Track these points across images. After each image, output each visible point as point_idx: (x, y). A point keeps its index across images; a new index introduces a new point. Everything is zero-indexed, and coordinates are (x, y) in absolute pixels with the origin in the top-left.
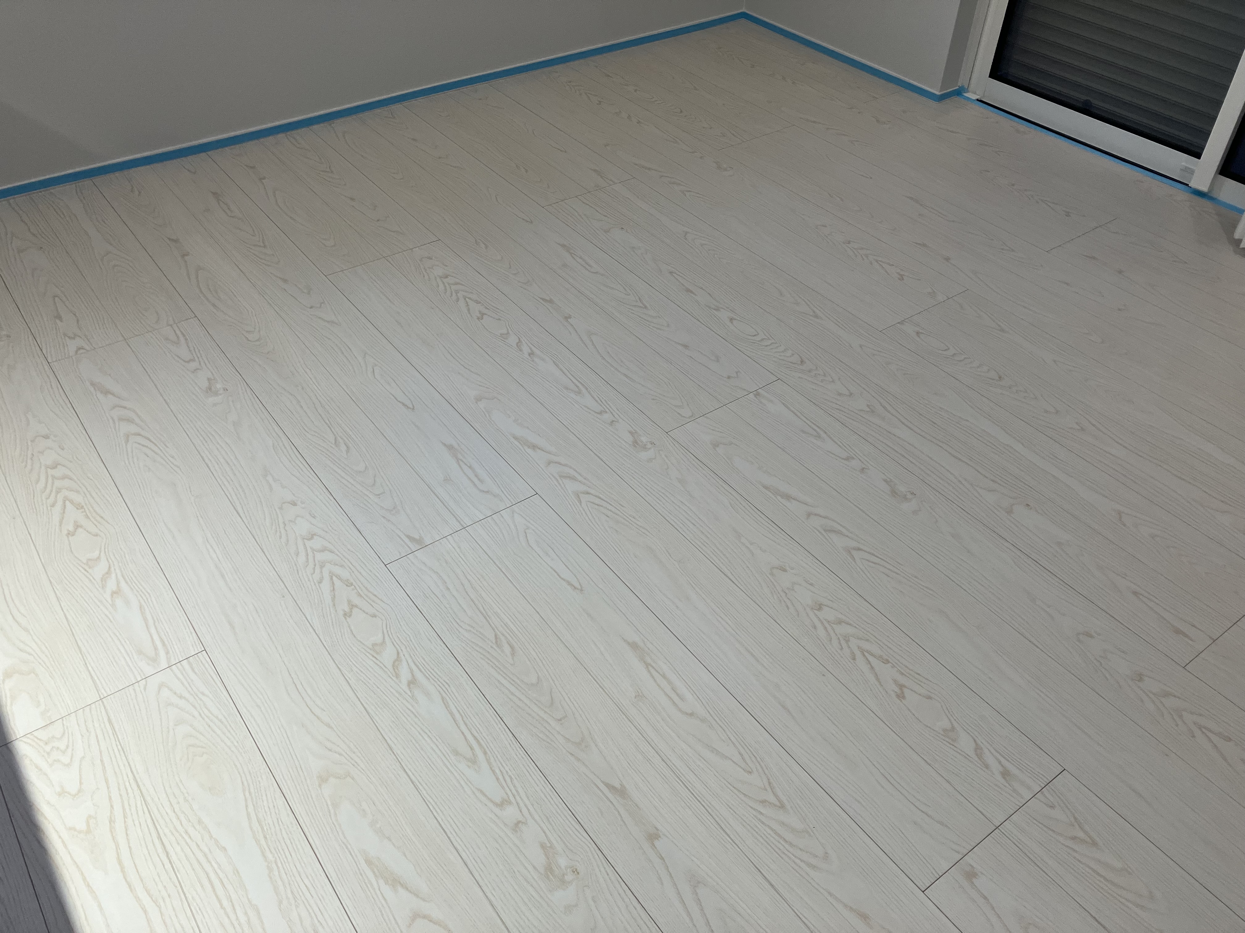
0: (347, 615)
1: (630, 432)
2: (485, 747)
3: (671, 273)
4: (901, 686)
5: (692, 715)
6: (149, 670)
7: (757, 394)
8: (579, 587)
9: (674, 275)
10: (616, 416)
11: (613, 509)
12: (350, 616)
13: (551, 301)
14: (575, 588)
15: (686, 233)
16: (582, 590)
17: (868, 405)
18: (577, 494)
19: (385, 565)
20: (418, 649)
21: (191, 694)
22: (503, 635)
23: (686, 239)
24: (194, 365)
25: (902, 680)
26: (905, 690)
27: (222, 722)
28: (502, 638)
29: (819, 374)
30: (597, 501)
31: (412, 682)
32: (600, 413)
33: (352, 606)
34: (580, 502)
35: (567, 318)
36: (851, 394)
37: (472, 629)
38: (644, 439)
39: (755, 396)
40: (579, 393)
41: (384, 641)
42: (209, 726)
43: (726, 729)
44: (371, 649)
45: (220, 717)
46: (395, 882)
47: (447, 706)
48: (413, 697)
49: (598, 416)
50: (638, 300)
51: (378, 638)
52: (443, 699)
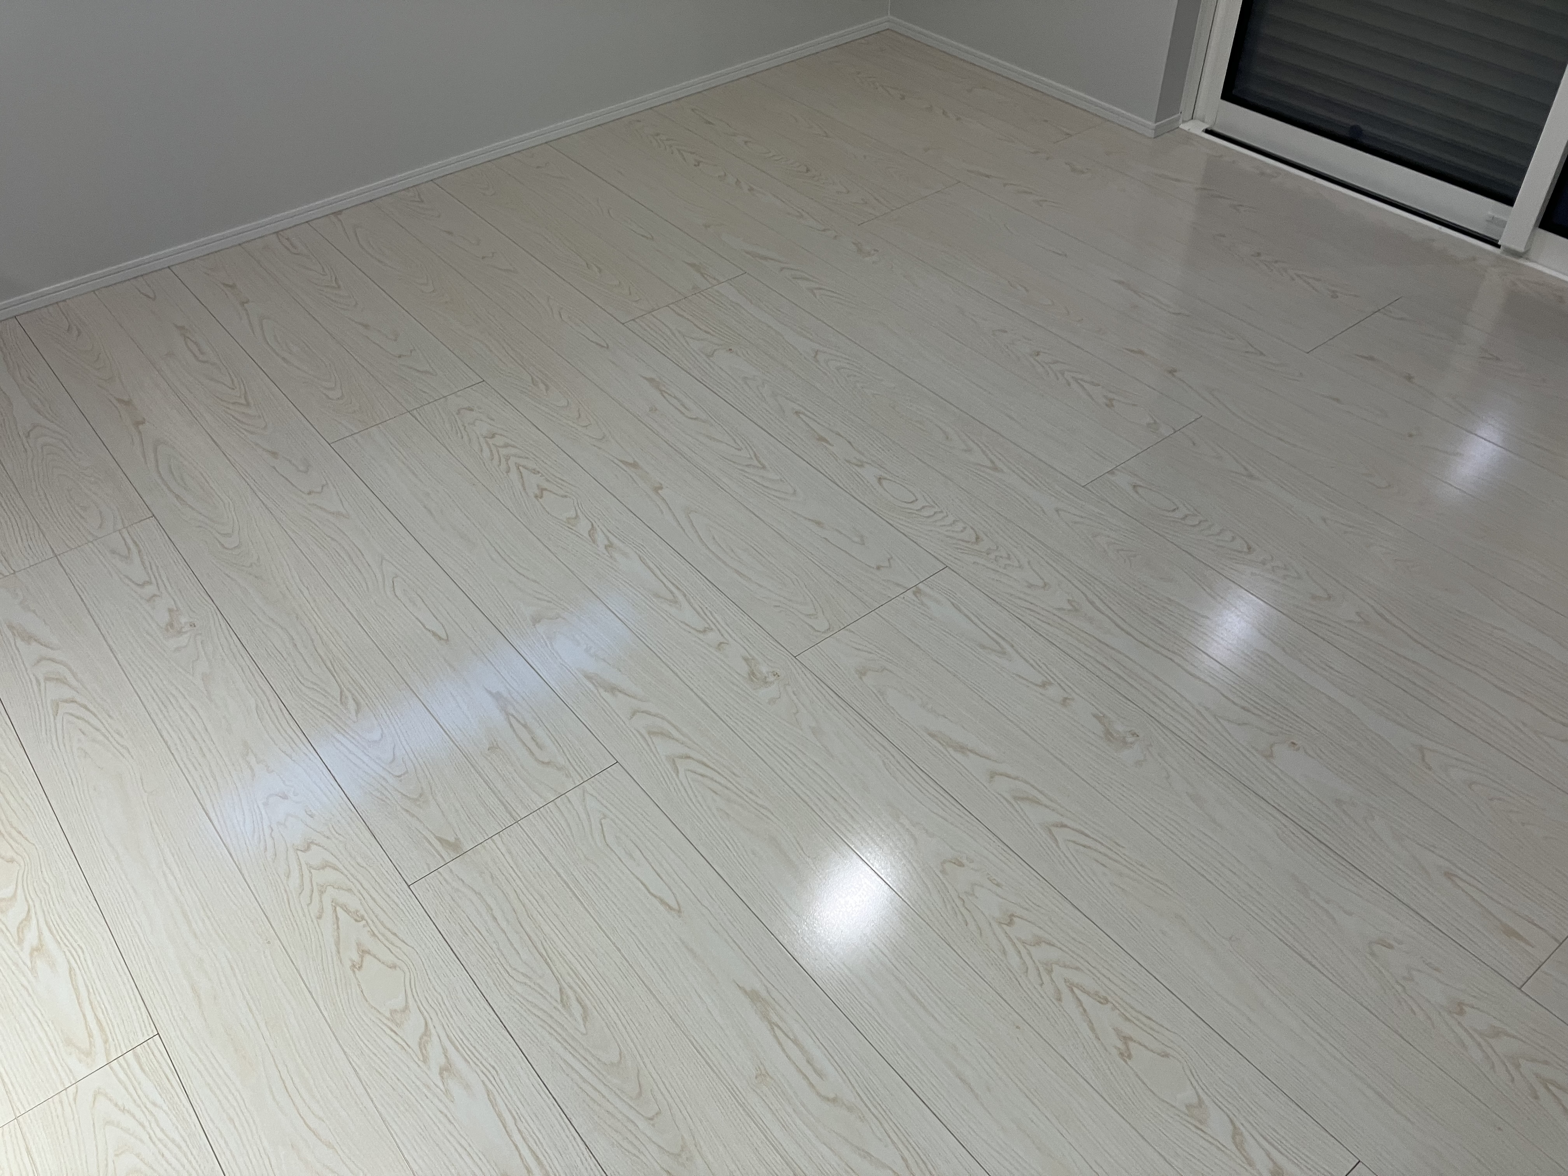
0: (356, 967)
1: (746, 660)
2: (548, 1168)
3: (797, 413)
4: (1126, 1039)
5: (834, 1100)
6: (81, 1070)
7: (917, 592)
8: (676, 906)
9: (801, 416)
10: (726, 635)
11: (723, 781)
12: (360, 968)
13: (635, 465)
14: (671, 908)
15: (817, 352)
16: (679, 911)
17: (1069, 600)
18: (673, 760)
19: (409, 886)
20: (455, 1017)
21: (139, 1106)
22: (571, 987)
23: (817, 361)
24: (150, 590)
25: (1128, 1029)
26: (1131, 1044)
27: (179, 1147)
28: (570, 993)
29: (1001, 557)
30: (702, 770)
31: (446, 1069)
32: (704, 631)
33: (364, 952)
34: (677, 773)
35: (657, 489)
36: (1045, 584)
37: (527, 981)
38: (764, 669)
39: (915, 593)
40: (675, 602)
41: (406, 1007)
42: (163, 1155)
43: (883, 1121)
44: (389, 1019)
45: (178, 1139)
47: (494, 1105)
48: (447, 1092)
49: (701, 636)
50: (753, 457)
51: (399, 1001)
52: (488, 1092)
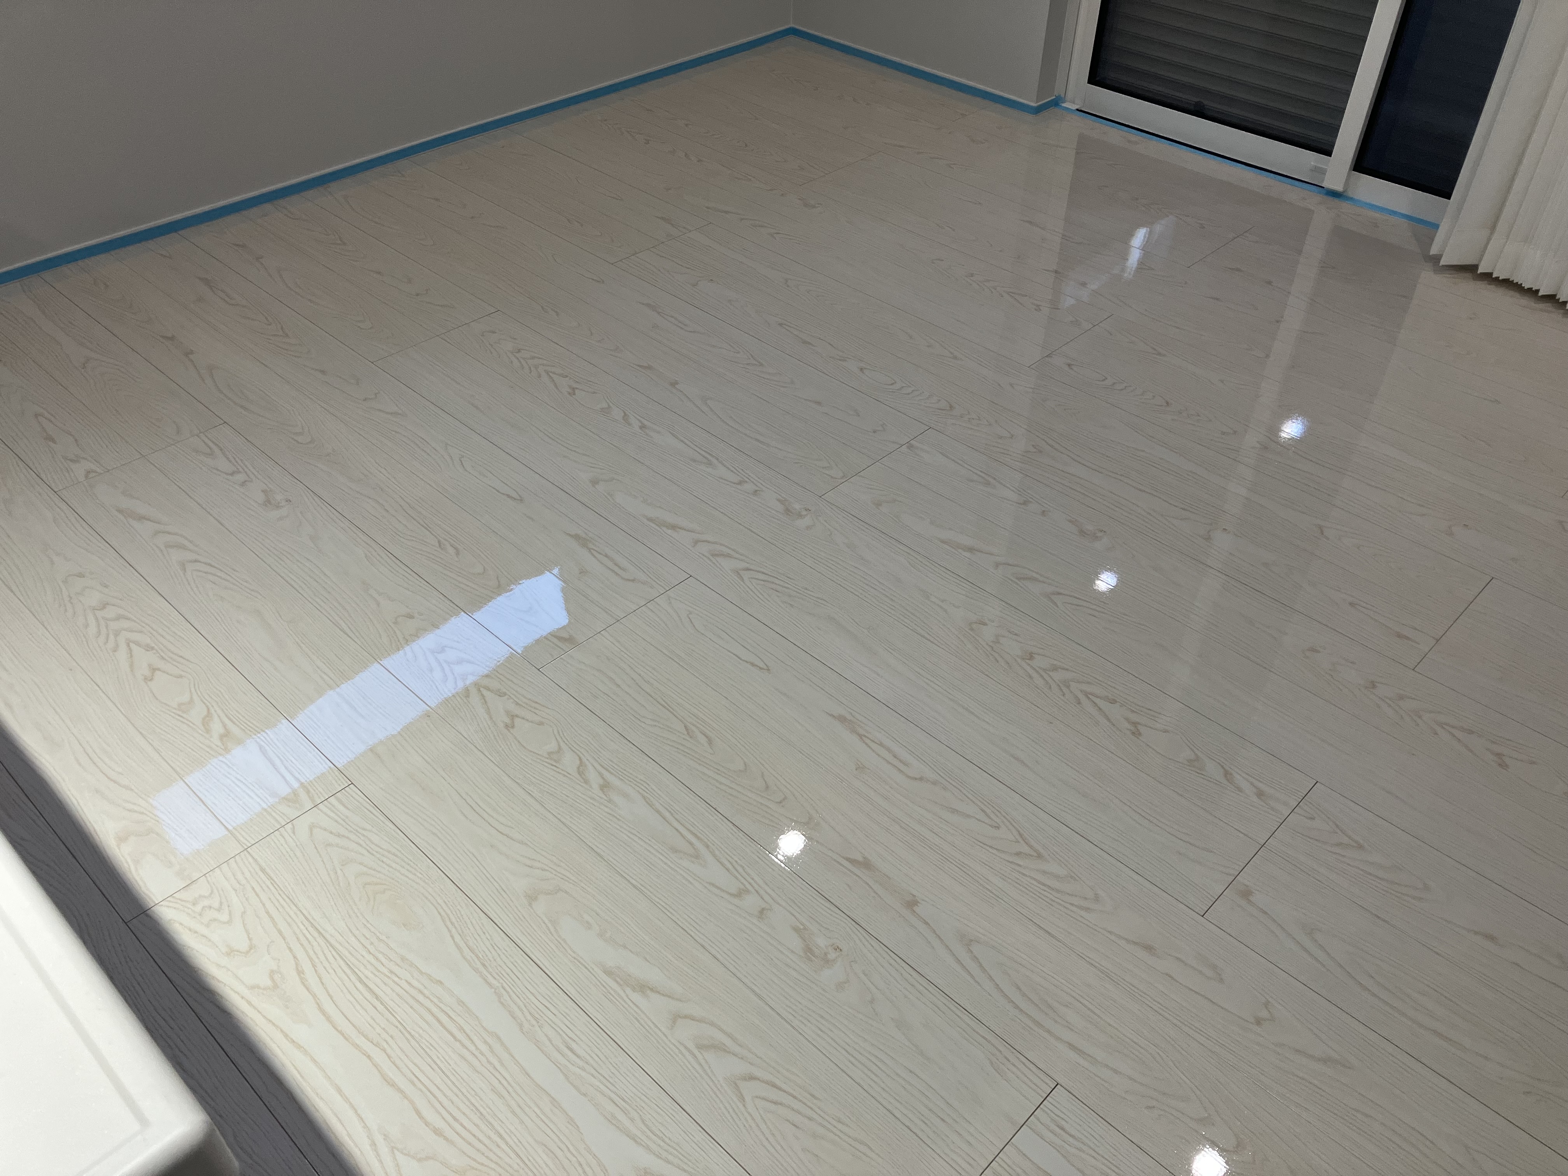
0: (509, 727)
1: (780, 501)
2: (706, 840)
3: (781, 325)
4: (1135, 724)
5: (921, 779)
6: (292, 813)
7: (910, 447)
8: (765, 667)
9: (784, 326)
10: (759, 485)
11: (782, 583)
12: (513, 727)
13: (649, 368)
14: (761, 668)
15: (787, 280)
16: (769, 670)
17: (1033, 446)
18: (737, 572)
19: (539, 670)
20: (602, 751)
21: (351, 832)
22: (694, 725)
23: (788, 286)
24: (241, 477)
25: (1134, 717)
26: (1139, 727)
27: (396, 856)
28: (694, 728)
29: (973, 419)
30: (762, 577)
31: (605, 786)
32: (740, 483)
33: (513, 717)
34: (743, 580)
35: (674, 384)
36: (1012, 436)
37: (657, 724)
38: (797, 506)
39: (908, 448)
40: (709, 464)
41: (560, 748)
42: (383, 861)
43: (961, 789)
44: (547, 758)
45: (394, 850)
46: (643, 988)
47: (651, 805)
48: (610, 801)
49: (739, 487)
50: (750, 357)
51: (552, 746)
52: (644, 797)
